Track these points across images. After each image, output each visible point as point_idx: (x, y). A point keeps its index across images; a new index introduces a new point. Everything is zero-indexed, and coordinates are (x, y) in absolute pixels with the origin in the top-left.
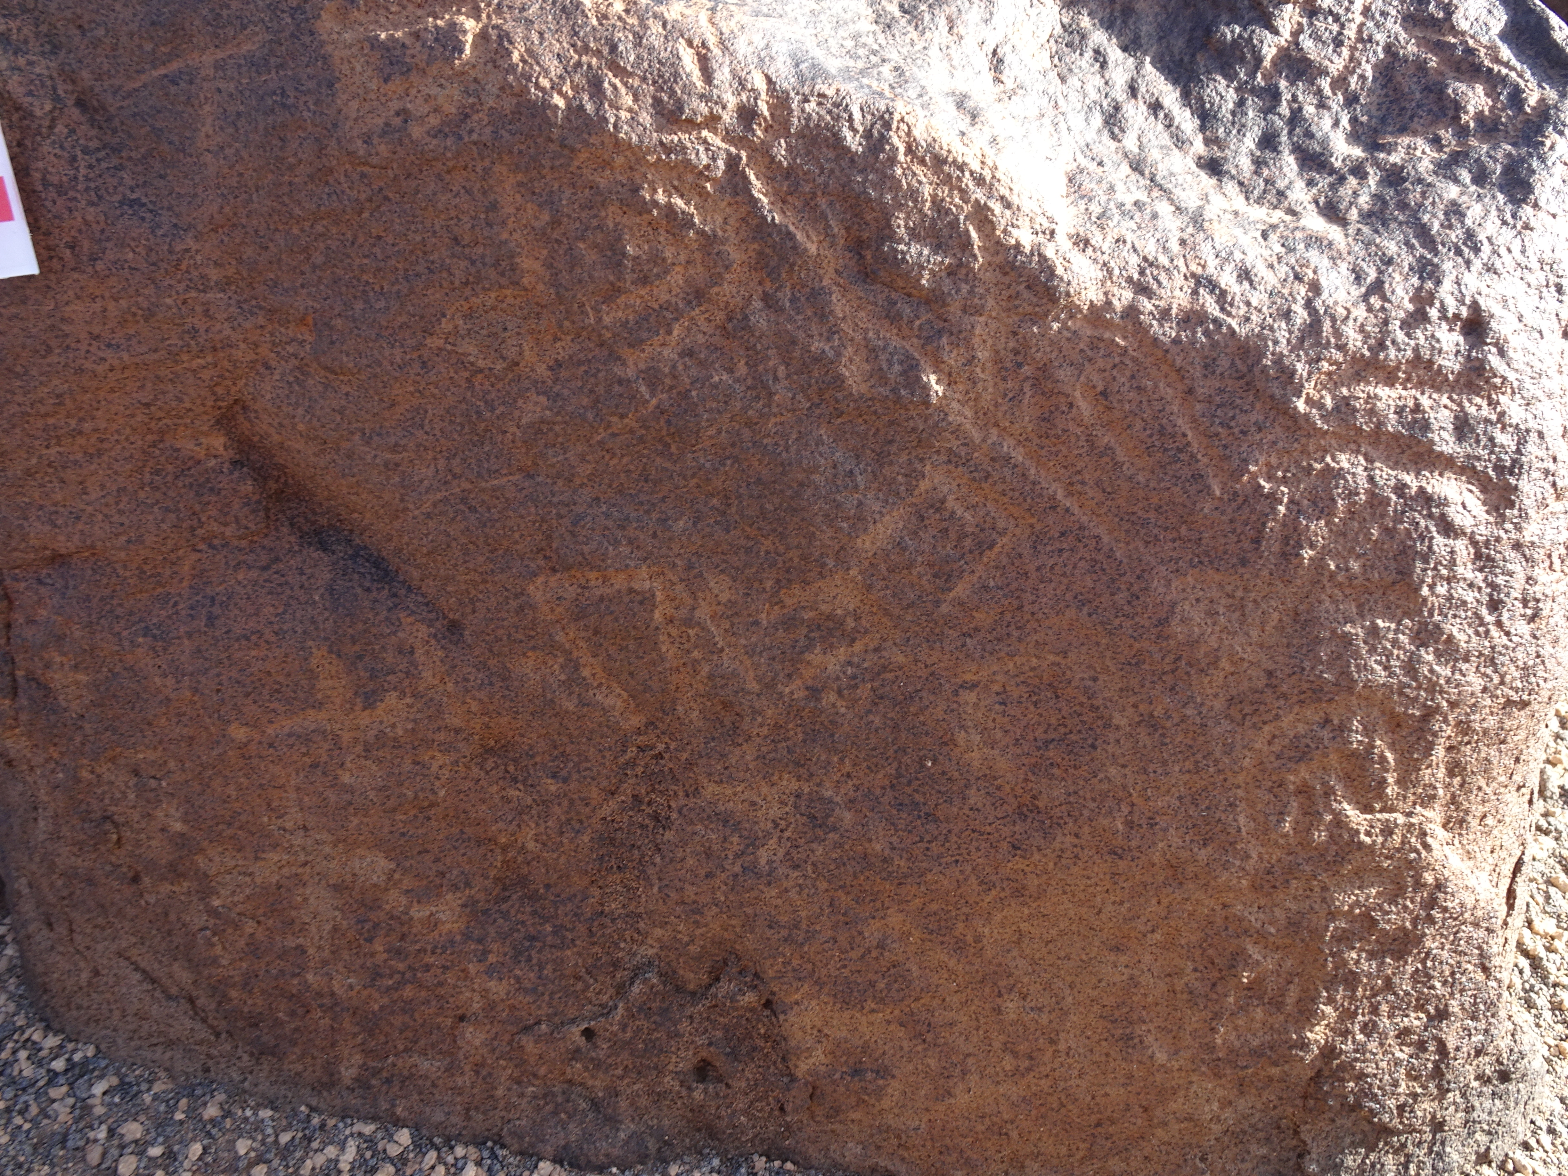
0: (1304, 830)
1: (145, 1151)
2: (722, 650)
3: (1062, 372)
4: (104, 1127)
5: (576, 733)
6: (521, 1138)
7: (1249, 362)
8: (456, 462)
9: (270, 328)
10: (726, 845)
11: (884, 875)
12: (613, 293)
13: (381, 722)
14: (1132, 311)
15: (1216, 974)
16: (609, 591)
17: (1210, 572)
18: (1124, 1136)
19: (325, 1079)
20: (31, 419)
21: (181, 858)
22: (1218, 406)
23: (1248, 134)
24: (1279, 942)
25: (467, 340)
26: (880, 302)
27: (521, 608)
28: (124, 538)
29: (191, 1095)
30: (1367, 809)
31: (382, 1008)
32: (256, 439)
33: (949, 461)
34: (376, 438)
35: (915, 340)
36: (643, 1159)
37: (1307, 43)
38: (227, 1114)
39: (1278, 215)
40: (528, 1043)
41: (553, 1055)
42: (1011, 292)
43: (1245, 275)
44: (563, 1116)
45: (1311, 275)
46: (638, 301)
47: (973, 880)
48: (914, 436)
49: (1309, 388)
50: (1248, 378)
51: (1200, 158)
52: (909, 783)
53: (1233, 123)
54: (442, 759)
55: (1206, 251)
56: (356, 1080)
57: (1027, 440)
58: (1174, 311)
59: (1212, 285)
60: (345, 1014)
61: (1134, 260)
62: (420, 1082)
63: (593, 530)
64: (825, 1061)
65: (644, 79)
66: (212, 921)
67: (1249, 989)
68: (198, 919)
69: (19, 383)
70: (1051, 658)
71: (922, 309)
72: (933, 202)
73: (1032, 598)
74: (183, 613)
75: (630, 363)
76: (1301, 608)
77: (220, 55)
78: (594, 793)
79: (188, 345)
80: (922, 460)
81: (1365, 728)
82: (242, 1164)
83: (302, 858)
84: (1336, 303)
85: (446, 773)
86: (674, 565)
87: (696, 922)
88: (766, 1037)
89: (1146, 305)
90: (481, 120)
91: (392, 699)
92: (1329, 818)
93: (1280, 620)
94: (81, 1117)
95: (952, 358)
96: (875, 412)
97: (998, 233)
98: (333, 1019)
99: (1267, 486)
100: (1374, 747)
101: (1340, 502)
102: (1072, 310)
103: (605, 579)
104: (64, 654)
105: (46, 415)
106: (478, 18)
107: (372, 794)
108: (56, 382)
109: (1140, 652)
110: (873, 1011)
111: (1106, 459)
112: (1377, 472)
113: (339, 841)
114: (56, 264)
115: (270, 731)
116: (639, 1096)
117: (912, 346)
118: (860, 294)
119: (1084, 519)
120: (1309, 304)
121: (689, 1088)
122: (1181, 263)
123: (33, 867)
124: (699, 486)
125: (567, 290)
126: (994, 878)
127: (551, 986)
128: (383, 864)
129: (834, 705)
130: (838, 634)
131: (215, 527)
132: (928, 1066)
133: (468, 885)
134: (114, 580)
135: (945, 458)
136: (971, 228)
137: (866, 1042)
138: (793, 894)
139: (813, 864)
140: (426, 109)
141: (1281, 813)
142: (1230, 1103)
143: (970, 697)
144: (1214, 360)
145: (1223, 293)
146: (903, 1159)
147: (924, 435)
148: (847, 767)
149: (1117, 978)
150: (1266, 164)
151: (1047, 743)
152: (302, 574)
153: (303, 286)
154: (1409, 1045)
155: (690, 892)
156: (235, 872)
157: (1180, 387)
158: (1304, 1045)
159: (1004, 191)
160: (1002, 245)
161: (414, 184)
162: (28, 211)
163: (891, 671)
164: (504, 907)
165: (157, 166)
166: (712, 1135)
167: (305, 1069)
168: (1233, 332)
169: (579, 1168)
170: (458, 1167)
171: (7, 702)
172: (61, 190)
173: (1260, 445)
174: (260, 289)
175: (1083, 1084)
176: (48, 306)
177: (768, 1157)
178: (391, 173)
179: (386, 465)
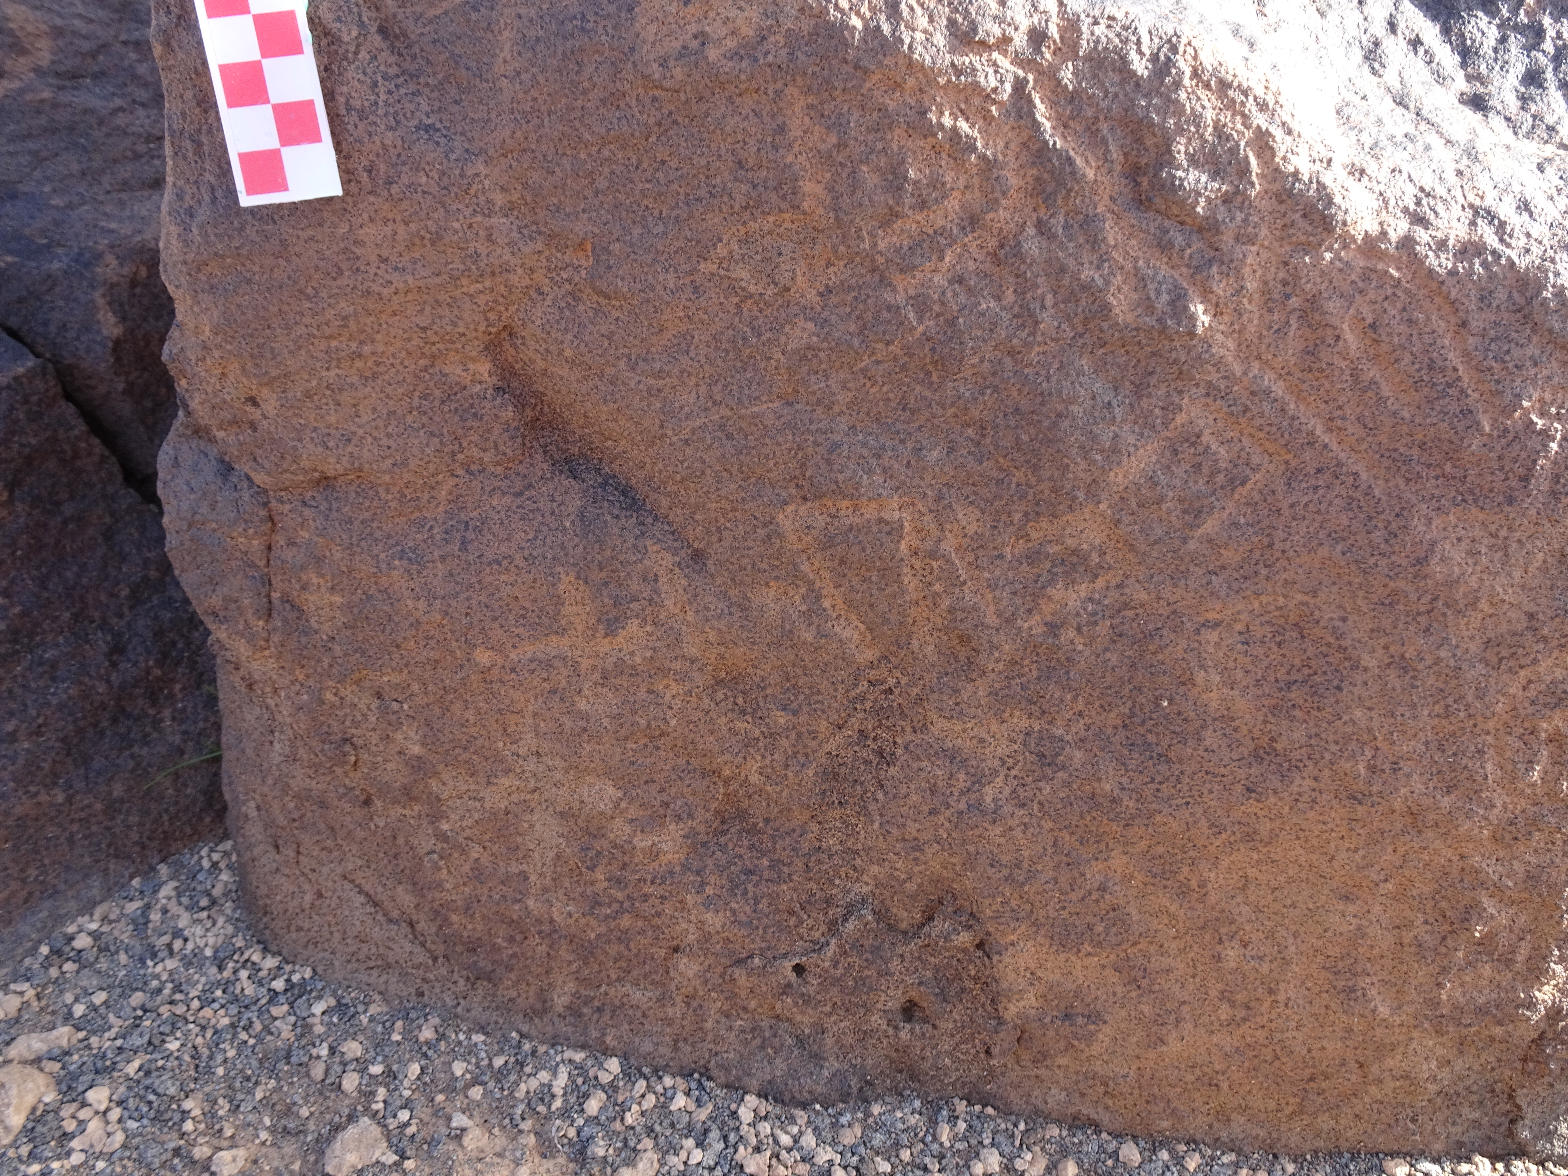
0: (1553, 780)
1: (367, 1068)
2: (965, 583)
3: (1331, 304)
4: (325, 1045)
5: (810, 665)
6: (727, 1070)
7: (1528, 294)
8: (717, 389)
9: (547, 253)
10: (952, 782)
11: (1112, 815)
12: (890, 217)
13: (620, 650)
14: (1407, 242)
15: (1447, 927)
16: (858, 520)
17: (1474, 511)
18: (1336, 1092)
19: (538, 1006)
20: (316, 341)
21: (415, 781)
22: (1492, 340)
23: (1511, 70)
24: (1515, 896)
25: (741, 265)
26: (1152, 230)
27: (769, 537)
28: (389, 462)
29: (406, 1017)
31: (598, 936)
32: (518, 366)
33: (1208, 394)
34: (641, 363)
35: (1184, 270)
36: (845, 1098)
38: (442, 1037)
39: (1550, 150)
40: (740, 974)
41: (764, 989)
42: (1287, 220)
43: (1524, 206)
44: (770, 1050)
46: (914, 226)
47: (1203, 822)
48: (1175, 367)
50: (1525, 312)
51: (1462, 94)
52: (1143, 722)
53: (1496, 60)
54: (675, 688)
55: (1484, 183)
56: (568, 1008)
57: (1288, 373)
58: (1451, 243)
59: (1491, 216)
60: (562, 941)
61: (1411, 191)
62: (631, 1012)
63: (849, 458)
64: (1035, 1005)
66: (439, 845)
67: (1479, 944)
68: (425, 843)
69: (308, 305)
70: (1300, 597)
71: (1194, 238)
72: (1215, 128)
73: (1283, 536)
74: (438, 537)
75: (900, 289)
79: (469, 270)
80: (1180, 393)
82: (459, 1085)
83: (532, 784)
85: (678, 704)
86: (925, 495)
87: (916, 859)
88: (976, 979)
89: (1422, 235)
90: (777, 42)
91: (633, 626)
93: (1545, 561)
94: (303, 1035)
95: (1220, 288)
96: (1139, 343)
97: (1277, 160)
98: (550, 947)
99: (1540, 423)
102: (1346, 241)
103: (856, 508)
104: (323, 576)
105: (331, 337)
107: (606, 722)
108: (343, 304)
109: (1395, 592)
110: (1089, 954)
111: (1370, 394)
113: (571, 767)
115: (513, 656)
116: (844, 1034)
117: (1181, 276)
118: (1133, 221)
119: (1342, 455)
121: (896, 1028)
122: (1458, 193)
123: (266, 790)
124: (956, 416)
125: (846, 214)
126: (1225, 821)
127: (765, 920)
128: (611, 792)
129: (1072, 642)
131: (474, 451)
132: (1142, 1012)
133: (690, 816)
134: (375, 503)
135: (1203, 392)
136: (1251, 155)
137: (1079, 986)
138: (1018, 833)
139: (1040, 803)
140: (724, 31)
141: (1531, 762)
142: (1449, 1062)
143: (1212, 636)
144: (1491, 292)
145: (1502, 225)
146: (1107, 1108)
147: (1185, 367)
148: (1080, 706)
149: (1345, 928)
150: (1533, 100)
151: (1289, 685)
152: (553, 501)
153: (584, 211)
155: (912, 828)
156: (466, 797)
157: (1453, 320)
158: (1531, 1005)
159: (1286, 118)
160: (1281, 172)
161: (704, 107)
162: (333, 134)
163: (1132, 608)
164: (722, 840)
165: (453, 92)
166: (913, 1077)
167: (519, 995)
168: (1512, 264)
169: (783, 1103)
170: (668, 1097)
171: (261, 623)
172: (362, 115)
173: (1534, 380)
174: (542, 214)
175: (1300, 1036)
176: (343, 229)
177: (968, 1101)
178: (683, 97)
179: (649, 391)
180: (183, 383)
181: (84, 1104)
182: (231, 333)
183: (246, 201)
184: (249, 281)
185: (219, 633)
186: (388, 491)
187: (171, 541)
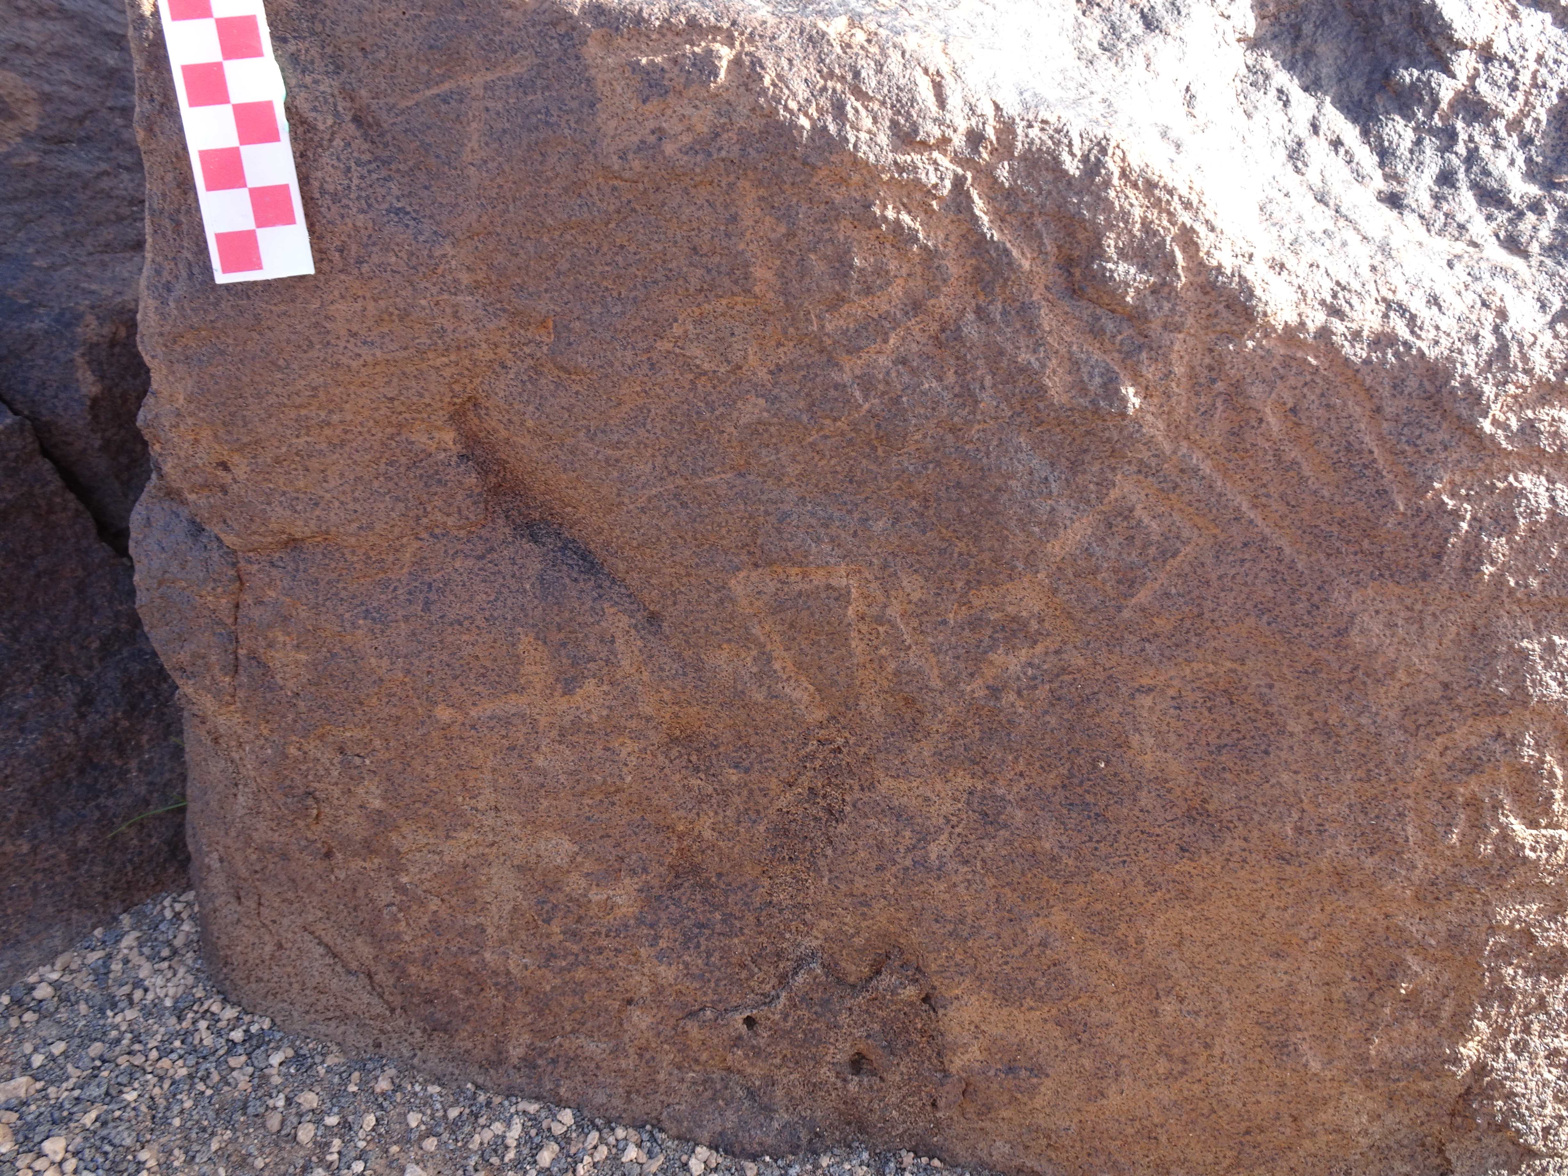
0: (1471, 842)
1: (322, 1119)
2: (910, 647)
3: (1254, 389)
4: (282, 1096)
5: (762, 724)
6: (679, 1122)
7: (1438, 383)
8: (672, 460)
9: (511, 329)
10: (898, 839)
11: (1052, 873)
12: (837, 302)
13: (578, 709)
14: (1324, 333)
15: (1374, 984)
16: (807, 587)
17: (1391, 585)
18: (1271, 1146)
19: (494, 1057)
21: (376, 834)
22: (1405, 425)
23: (1426, 171)
24: (1439, 954)
25: (695, 344)
26: (1085, 317)
27: (722, 601)
28: (355, 525)
29: (363, 1068)
30: (1533, 824)
31: (554, 988)
32: (482, 435)
33: (1140, 471)
34: (600, 435)
35: (1116, 355)
36: (794, 1149)
37: (1482, 86)
38: (398, 1088)
39: (1460, 247)
40: (692, 1027)
42: (1211, 310)
43: (1434, 301)
44: (721, 1102)
45: (1498, 303)
46: (860, 310)
47: (1139, 881)
48: (1108, 446)
49: (1495, 410)
50: (1435, 399)
51: (1380, 192)
52: (1081, 783)
53: (1411, 160)
54: (631, 746)
55: (1396, 278)
56: (523, 1059)
57: (1215, 453)
58: (1365, 334)
59: (1402, 309)
60: (518, 993)
61: (1327, 284)
62: (584, 1064)
63: (798, 527)
64: (980, 1058)
65: (883, 103)
66: (399, 897)
67: (1405, 1001)
68: (385, 895)
69: (280, 376)
70: (1229, 664)
71: (1124, 325)
72: (1142, 224)
73: (1212, 606)
74: (402, 597)
75: (847, 369)
76: (1479, 623)
77: (490, 77)
78: (774, 784)
79: (436, 344)
80: (1114, 469)
81: (1537, 743)
82: (414, 1136)
83: (491, 838)
84: (1523, 329)
85: (633, 761)
86: (871, 563)
87: (863, 914)
88: (923, 1032)
89: (1338, 326)
90: (730, 138)
91: (590, 685)
92: (1496, 831)
93: (1458, 634)
94: (260, 1086)
95: (1149, 372)
96: (1074, 422)
97: (1201, 254)
98: (506, 999)
99: (1451, 504)
100: (1543, 762)
101: (1522, 521)
102: (1268, 330)
103: (805, 575)
104: (289, 634)
105: (301, 406)
106: (732, 46)
107: (563, 778)
108: (314, 375)
109: (1317, 661)
110: (1031, 1009)
111: (1292, 473)
112: (1559, 492)
113: (528, 822)
114: (325, 266)
115: (472, 713)
116: (794, 1086)
117: (1113, 361)
118: (1067, 309)
119: (1267, 531)
120: (1496, 329)
121: (845, 1080)
122: (1371, 287)
123: (229, 842)
124: (901, 489)
125: (795, 298)
126: (1160, 879)
127: (717, 973)
128: (567, 846)
129: (1013, 705)
130: (1021, 635)
131: (439, 517)
132: (1083, 1066)
133: (645, 870)
134: (341, 565)
135: (1136, 469)
136: (1176, 249)
137: (1022, 1040)
138: (961, 889)
139: (983, 860)
140: (680, 128)
141: (1449, 825)
142: (1379, 1116)
143: (1146, 701)
144: (1403, 380)
145: (1413, 317)
146: (1050, 1160)
147: (1118, 445)
148: (1021, 766)
149: (1276, 985)
150: (1446, 199)
151: (1220, 748)
152: (514, 564)
153: (546, 291)
154: (1557, 1067)
155: (860, 884)
156: (425, 850)
157: (1368, 405)
158: (1457, 1060)
159: (1209, 216)
160: (1205, 266)
161: (660, 197)
162: (307, 216)
163: (1070, 673)
164: (676, 894)
165: (423, 177)
166: (862, 1129)
167: (475, 1046)
168: (1422, 355)
169: (734, 1155)
170: (620, 1148)
171: (227, 679)
172: (335, 198)
173: (1445, 463)
174: (506, 293)
175: (1235, 1090)
176: (315, 305)
177: (915, 1153)
178: (641, 187)
179: (607, 460)
180: (157, 447)
181: (40, 1155)
182: (204, 401)
183: (221, 278)
184: (222, 353)
185: (187, 688)
186: (353, 553)
187: (142, 598)
